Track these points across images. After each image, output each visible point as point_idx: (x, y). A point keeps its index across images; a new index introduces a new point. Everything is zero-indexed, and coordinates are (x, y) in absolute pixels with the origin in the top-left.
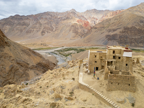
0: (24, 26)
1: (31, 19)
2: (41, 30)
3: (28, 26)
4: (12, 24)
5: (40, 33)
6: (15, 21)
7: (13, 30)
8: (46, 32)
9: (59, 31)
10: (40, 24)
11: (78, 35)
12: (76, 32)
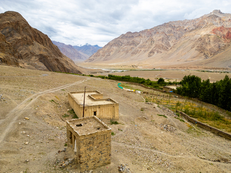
0: (132, 46)
1: (143, 35)
2: (150, 50)
3: (136, 46)
4: (121, 44)
5: (147, 53)
6: (125, 41)
7: (119, 51)
8: (156, 53)
9: (175, 49)
10: (152, 41)
11: (203, 54)
12: (201, 50)
